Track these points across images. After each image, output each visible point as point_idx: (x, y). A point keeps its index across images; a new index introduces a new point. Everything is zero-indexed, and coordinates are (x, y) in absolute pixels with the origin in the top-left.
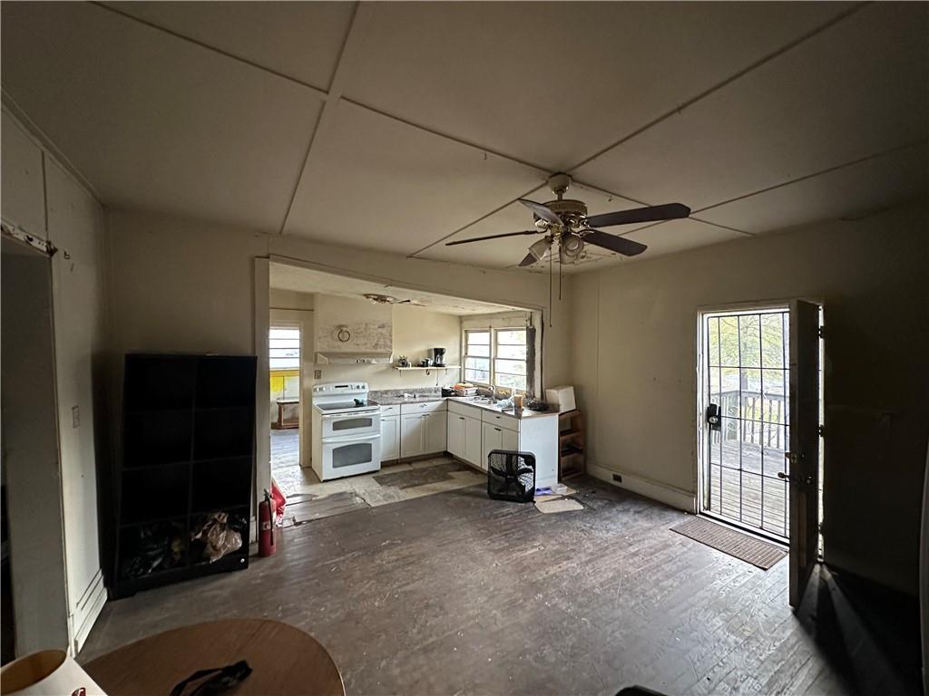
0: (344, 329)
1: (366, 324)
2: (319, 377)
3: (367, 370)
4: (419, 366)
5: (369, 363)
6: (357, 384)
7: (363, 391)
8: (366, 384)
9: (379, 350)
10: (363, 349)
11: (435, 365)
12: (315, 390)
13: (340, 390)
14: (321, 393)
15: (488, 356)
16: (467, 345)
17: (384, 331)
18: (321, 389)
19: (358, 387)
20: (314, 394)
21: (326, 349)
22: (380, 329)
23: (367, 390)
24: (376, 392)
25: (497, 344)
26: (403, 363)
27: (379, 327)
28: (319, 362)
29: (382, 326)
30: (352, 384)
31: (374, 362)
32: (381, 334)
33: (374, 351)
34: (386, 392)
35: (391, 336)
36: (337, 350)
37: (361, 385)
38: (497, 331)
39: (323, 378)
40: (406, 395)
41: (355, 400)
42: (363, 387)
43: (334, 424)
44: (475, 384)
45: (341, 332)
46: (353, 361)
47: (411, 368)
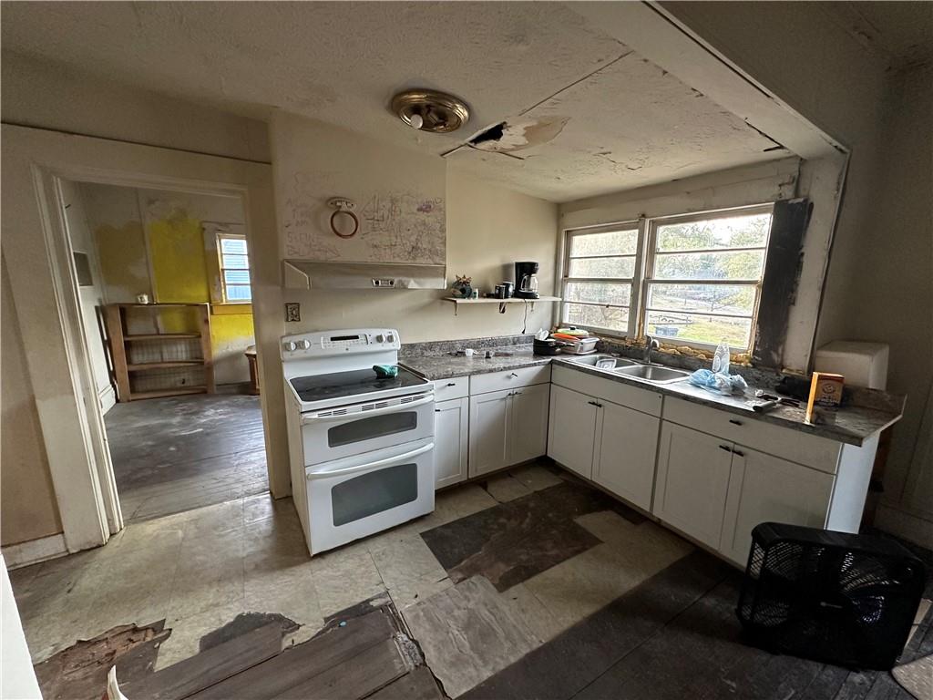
0: (344, 207)
1: (393, 201)
2: (296, 318)
3: (395, 303)
4: (489, 296)
5: (404, 288)
6: (376, 333)
7: (388, 346)
8: (395, 333)
9: (421, 261)
10: (387, 258)
11: (517, 294)
12: (287, 347)
13: (341, 347)
14: (300, 353)
15: (631, 276)
16: (568, 259)
17: (430, 218)
18: (300, 345)
19: (379, 339)
20: (285, 355)
21: (305, 254)
22: (423, 216)
23: (397, 345)
24: (412, 346)
25: (653, 251)
26: (463, 291)
27: (419, 210)
28: (289, 284)
29: (426, 208)
30: (367, 332)
31: (412, 284)
32: (424, 224)
33: (410, 262)
34: (431, 346)
35: (443, 231)
36: (332, 258)
37: (385, 333)
38: (655, 224)
39: (305, 320)
40: (470, 352)
41: (375, 368)
42: (390, 339)
43: (331, 431)
44: (594, 332)
45: (338, 215)
46: (367, 283)
47: (477, 300)
